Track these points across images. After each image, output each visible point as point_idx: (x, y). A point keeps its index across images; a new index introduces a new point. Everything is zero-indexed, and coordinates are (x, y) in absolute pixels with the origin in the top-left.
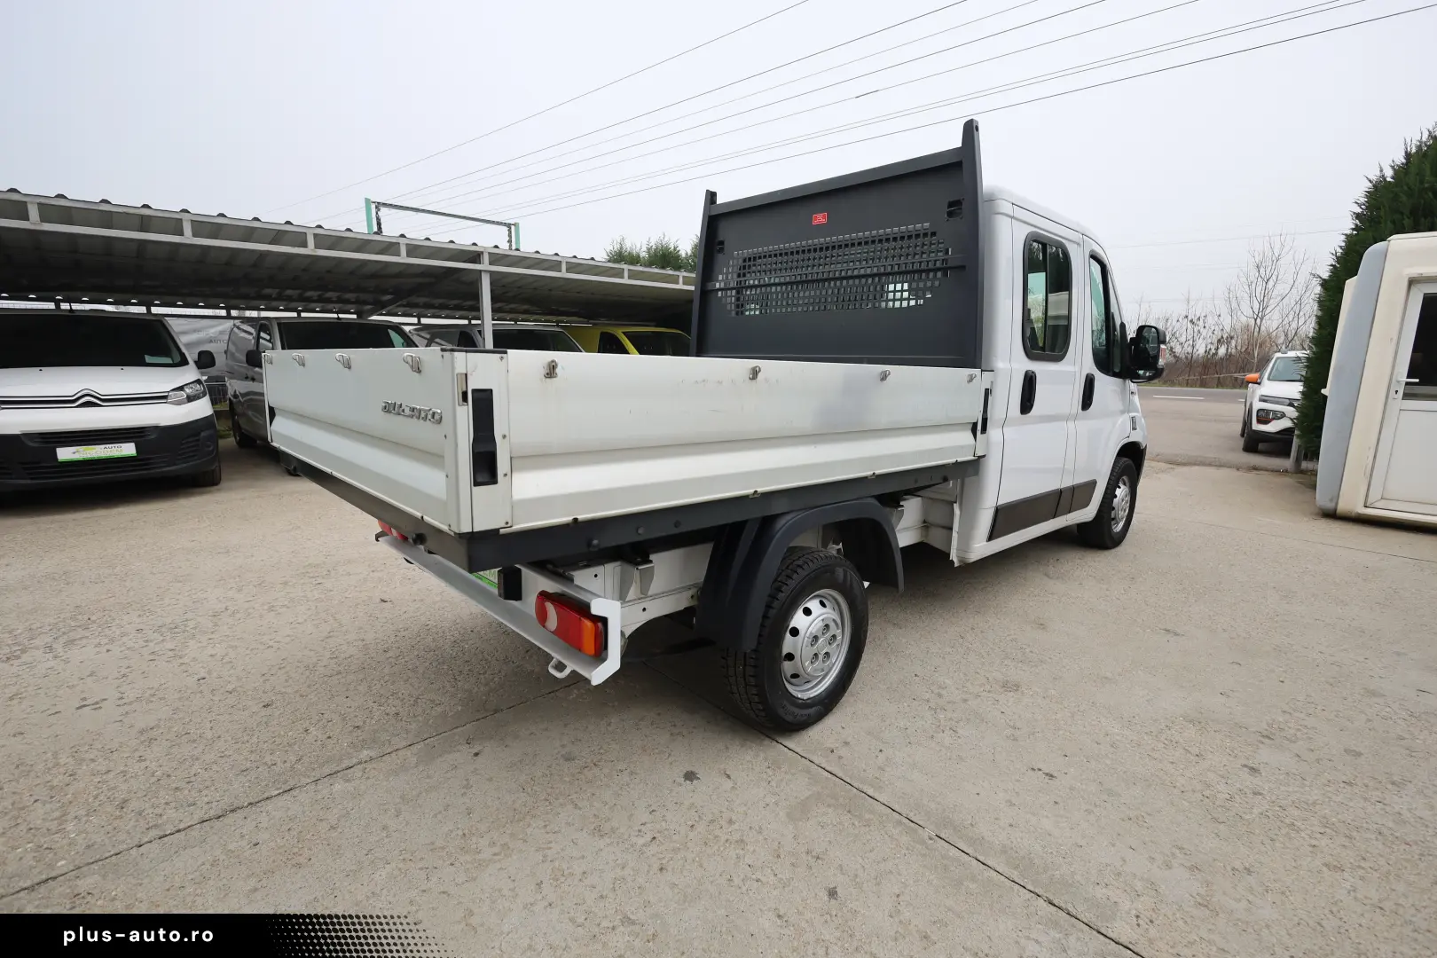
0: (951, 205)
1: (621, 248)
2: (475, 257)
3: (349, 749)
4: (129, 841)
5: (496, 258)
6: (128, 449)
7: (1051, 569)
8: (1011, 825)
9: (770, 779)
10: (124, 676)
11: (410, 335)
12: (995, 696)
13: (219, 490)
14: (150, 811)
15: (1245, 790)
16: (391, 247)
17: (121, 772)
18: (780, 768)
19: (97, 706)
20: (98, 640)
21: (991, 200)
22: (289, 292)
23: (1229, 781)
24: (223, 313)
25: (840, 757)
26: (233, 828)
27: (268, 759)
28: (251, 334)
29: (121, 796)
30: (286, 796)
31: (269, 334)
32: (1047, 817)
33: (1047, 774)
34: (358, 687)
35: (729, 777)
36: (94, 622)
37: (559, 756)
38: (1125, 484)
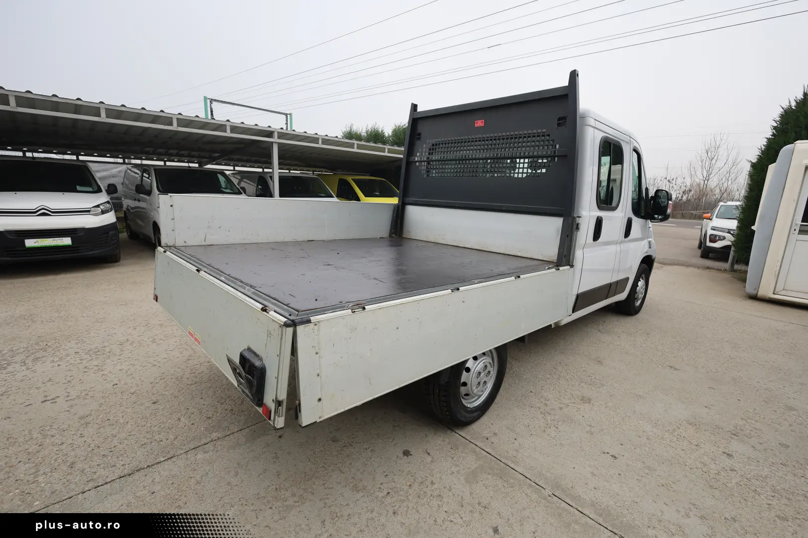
0: (559, 119)
1: (351, 130)
2: (270, 134)
3: (205, 432)
4: (77, 489)
5: (282, 135)
6: (67, 241)
7: (601, 327)
8: (595, 488)
9: (453, 456)
10: (69, 382)
11: (229, 177)
12: (577, 406)
13: (119, 265)
14: (89, 470)
15: (726, 468)
16: (221, 127)
17: (70, 444)
18: (458, 449)
19: (54, 401)
20: (52, 359)
21: (583, 117)
22: (160, 150)
23: (716, 462)
24: (121, 161)
25: (493, 443)
26: (139, 482)
27: (157, 437)
28: (138, 174)
29: (70, 460)
30: (169, 462)
31: (149, 174)
32: (615, 483)
33: (612, 456)
34: (208, 392)
35: (429, 454)
36: (50, 347)
37: (329, 439)
38: (643, 279)
